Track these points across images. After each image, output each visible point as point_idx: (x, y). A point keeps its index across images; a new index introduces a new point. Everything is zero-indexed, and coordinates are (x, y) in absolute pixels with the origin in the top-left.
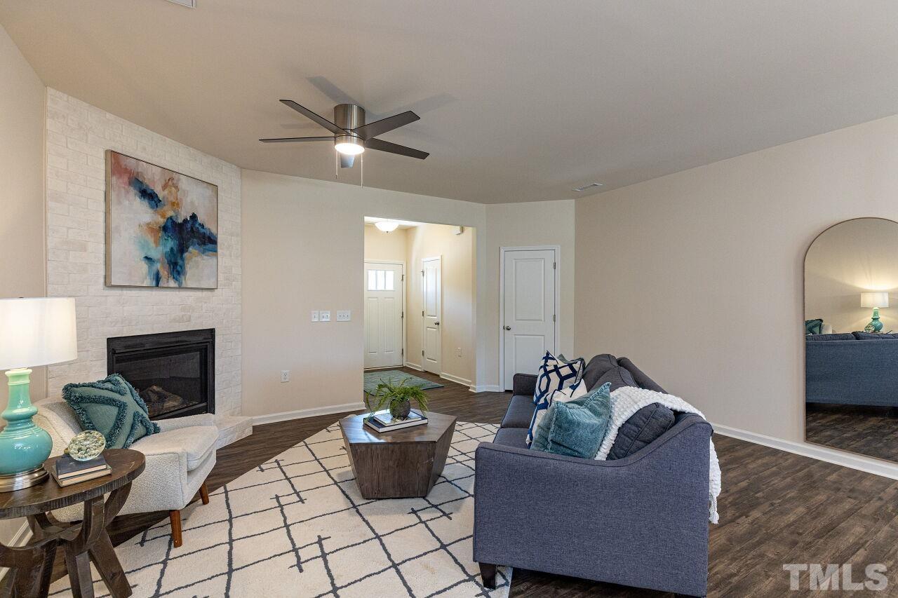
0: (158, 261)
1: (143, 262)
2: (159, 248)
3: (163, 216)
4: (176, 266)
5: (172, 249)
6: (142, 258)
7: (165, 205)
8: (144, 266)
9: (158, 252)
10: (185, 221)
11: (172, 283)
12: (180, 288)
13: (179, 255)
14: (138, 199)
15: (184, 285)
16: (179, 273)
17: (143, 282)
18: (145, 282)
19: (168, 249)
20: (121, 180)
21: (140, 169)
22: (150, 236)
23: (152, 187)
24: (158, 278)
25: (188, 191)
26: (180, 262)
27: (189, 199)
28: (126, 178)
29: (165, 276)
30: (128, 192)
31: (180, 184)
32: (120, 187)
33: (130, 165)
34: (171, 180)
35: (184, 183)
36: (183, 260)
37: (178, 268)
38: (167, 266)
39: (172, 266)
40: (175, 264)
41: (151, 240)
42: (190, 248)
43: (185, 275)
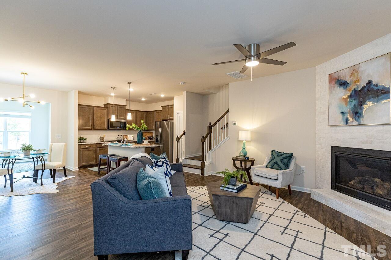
0: (347, 113)
1: (340, 115)
2: (347, 106)
3: (349, 91)
4: (357, 114)
5: (355, 105)
6: (340, 113)
7: (351, 85)
8: (341, 116)
9: (347, 109)
10: (364, 87)
11: (355, 123)
12: (360, 125)
13: (359, 107)
14: (338, 88)
15: (362, 123)
16: (359, 117)
17: (340, 124)
18: (341, 123)
19: (353, 106)
20: (332, 84)
21: (339, 75)
22: (343, 102)
23: (344, 80)
24: (347, 121)
25: (365, 70)
26: (359, 111)
27: (366, 74)
28: (334, 82)
29: (351, 119)
30: (334, 87)
31: (360, 69)
32: (332, 87)
33: (335, 76)
34: (354, 70)
35: (363, 67)
36: (362, 109)
37: (358, 114)
38: (352, 114)
39: (354, 114)
40: (356, 113)
41: (344, 104)
42: (367, 102)
43: (363, 117)
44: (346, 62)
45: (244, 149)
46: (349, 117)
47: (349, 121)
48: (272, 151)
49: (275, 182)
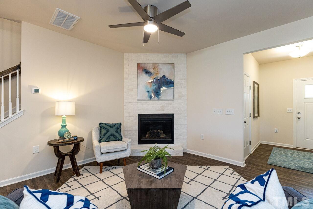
0: (151, 92)
2: (151, 88)
3: (153, 78)
5: (156, 88)
6: (146, 92)
7: (153, 75)
8: (147, 94)
10: (161, 78)
11: (156, 98)
12: (159, 100)
13: (159, 89)
14: (145, 75)
15: (160, 99)
16: (158, 95)
17: (146, 98)
19: (154, 88)
20: (140, 71)
21: (146, 66)
22: (148, 85)
23: (149, 70)
24: (151, 97)
25: (162, 68)
26: (159, 92)
27: (162, 71)
28: (141, 70)
29: (153, 96)
30: (142, 73)
31: (159, 67)
32: (140, 72)
33: (143, 65)
34: (155, 66)
35: (160, 66)
36: (160, 91)
37: (158, 93)
38: (154, 93)
39: (156, 93)
40: (157, 92)
41: (149, 86)
42: (163, 87)
43: (160, 95)
44: (148, 59)
45: (64, 127)
46: (152, 94)
47: (152, 97)
48: (100, 124)
49: (125, 153)
